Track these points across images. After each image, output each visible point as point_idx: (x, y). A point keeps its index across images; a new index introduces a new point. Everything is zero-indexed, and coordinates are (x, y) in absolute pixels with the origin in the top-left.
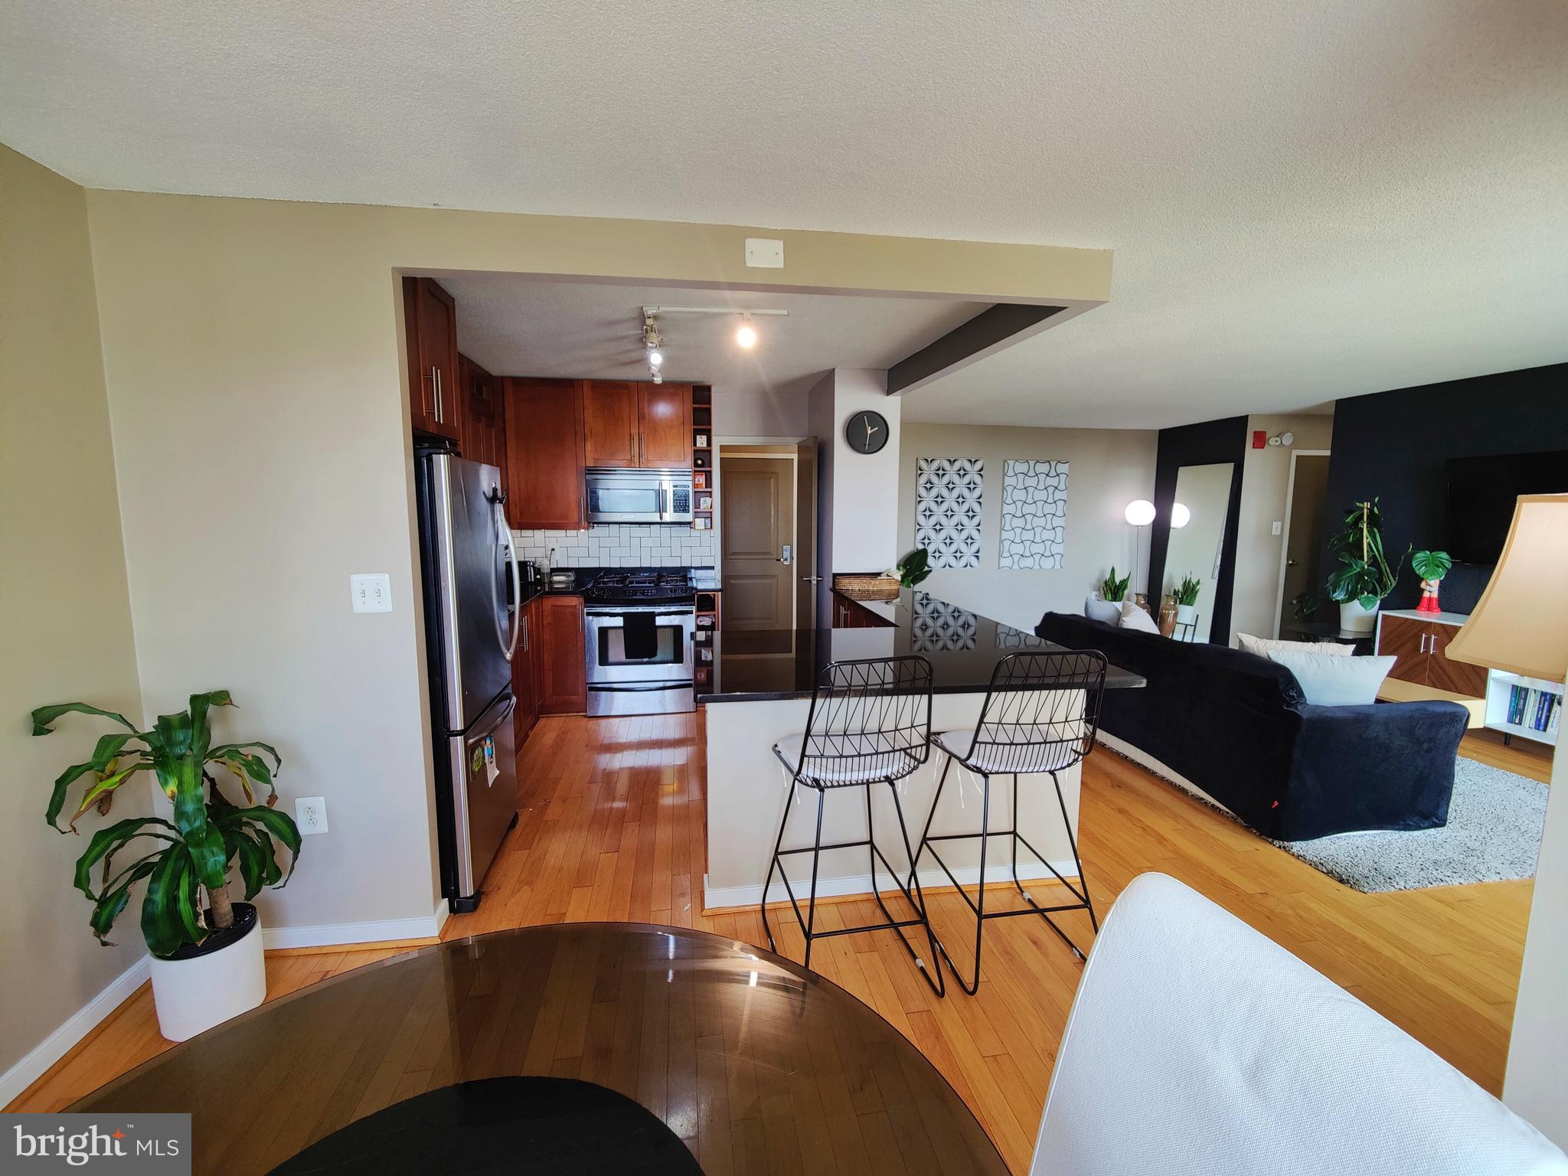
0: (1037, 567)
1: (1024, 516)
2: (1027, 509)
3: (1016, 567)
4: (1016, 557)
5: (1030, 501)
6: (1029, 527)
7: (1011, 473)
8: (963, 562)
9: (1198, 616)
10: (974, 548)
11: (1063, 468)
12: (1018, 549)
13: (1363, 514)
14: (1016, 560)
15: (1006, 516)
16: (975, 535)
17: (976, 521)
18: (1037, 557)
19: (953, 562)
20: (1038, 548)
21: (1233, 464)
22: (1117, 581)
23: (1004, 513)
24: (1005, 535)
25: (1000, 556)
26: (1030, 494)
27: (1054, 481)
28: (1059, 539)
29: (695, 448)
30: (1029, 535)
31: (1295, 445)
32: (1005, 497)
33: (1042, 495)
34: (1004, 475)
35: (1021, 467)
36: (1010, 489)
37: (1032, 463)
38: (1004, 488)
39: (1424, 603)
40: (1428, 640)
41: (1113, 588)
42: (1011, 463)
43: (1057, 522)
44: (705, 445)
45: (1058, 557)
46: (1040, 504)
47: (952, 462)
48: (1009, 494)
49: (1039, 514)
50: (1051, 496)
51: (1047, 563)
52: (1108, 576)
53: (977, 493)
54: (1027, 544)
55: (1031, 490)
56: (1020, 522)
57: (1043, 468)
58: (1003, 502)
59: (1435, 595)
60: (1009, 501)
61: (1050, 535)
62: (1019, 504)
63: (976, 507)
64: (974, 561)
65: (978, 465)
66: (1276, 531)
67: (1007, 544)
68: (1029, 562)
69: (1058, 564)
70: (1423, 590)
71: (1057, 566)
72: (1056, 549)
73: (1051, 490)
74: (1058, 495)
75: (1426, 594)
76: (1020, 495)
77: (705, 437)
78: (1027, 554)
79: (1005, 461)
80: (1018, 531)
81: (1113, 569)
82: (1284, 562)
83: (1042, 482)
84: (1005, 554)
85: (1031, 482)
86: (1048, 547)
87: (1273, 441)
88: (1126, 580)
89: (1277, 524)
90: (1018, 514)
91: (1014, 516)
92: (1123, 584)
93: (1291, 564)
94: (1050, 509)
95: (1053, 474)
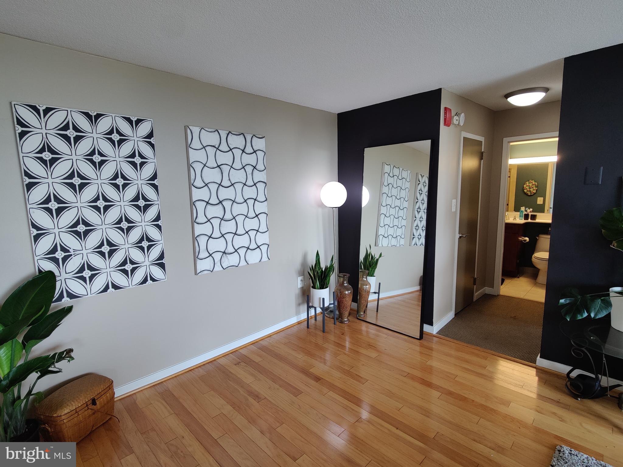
0: (243, 263)
1: (221, 202)
2: (224, 193)
3: (218, 268)
4: (217, 256)
5: (226, 183)
6: (228, 216)
7: (196, 144)
8: (139, 275)
9: (380, 284)
10: (155, 253)
11: (259, 144)
12: (217, 245)
14: (217, 260)
16: (153, 233)
17: (152, 213)
18: (242, 251)
19: (120, 279)
20: (242, 241)
21: (430, 141)
22: (323, 266)
23: (194, 200)
24: (199, 229)
25: (196, 258)
26: (225, 174)
27: (251, 159)
28: (263, 228)
30: (229, 227)
31: (464, 128)
32: (193, 177)
33: (238, 176)
34: (188, 146)
35: (211, 138)
36: (198, 167)
37: (223, 134)
38: (189, 166)
41: (320, 274)
42: (196, 130)
43: (260, 208)
45: (264, 248)
46: (239, 187)
47: (94, 119)
49: (240, 199)
50: (250, 176)
51: (254, 257)
52: (312, 261)
53: (148, 171)
54: (229, 237)
55: (226, 169)
56: (216, 211)
57: (236, 141)
58: (191, 185)
60: (199, 183)
61: (252, 224)
62: (214, 187)
63: (150, 193)
64: (157, 272)
65: (144, 129)
66: (454, 210)
67: (202, 241)
68: (233, 260)
69: (265, 255)
71: (265, 259)
72: (262, 239)
74: (259, 176)
76: (212, 175)
78: (230, 249)
79: (186, 127)
80: (216, 222)
81: (318, 254)
82: (458, 236)
83: (237, 159)
84: (203, 254)
85: (224, 158)
86: (253, 239)
87: (455, 120)
88: (332, 266)
89: (454, 201)
90: (214, 200)
91: (207, 203)
92: (329, 270)
93: (460, 237)
94: (250, 192)
95: (249, 150)
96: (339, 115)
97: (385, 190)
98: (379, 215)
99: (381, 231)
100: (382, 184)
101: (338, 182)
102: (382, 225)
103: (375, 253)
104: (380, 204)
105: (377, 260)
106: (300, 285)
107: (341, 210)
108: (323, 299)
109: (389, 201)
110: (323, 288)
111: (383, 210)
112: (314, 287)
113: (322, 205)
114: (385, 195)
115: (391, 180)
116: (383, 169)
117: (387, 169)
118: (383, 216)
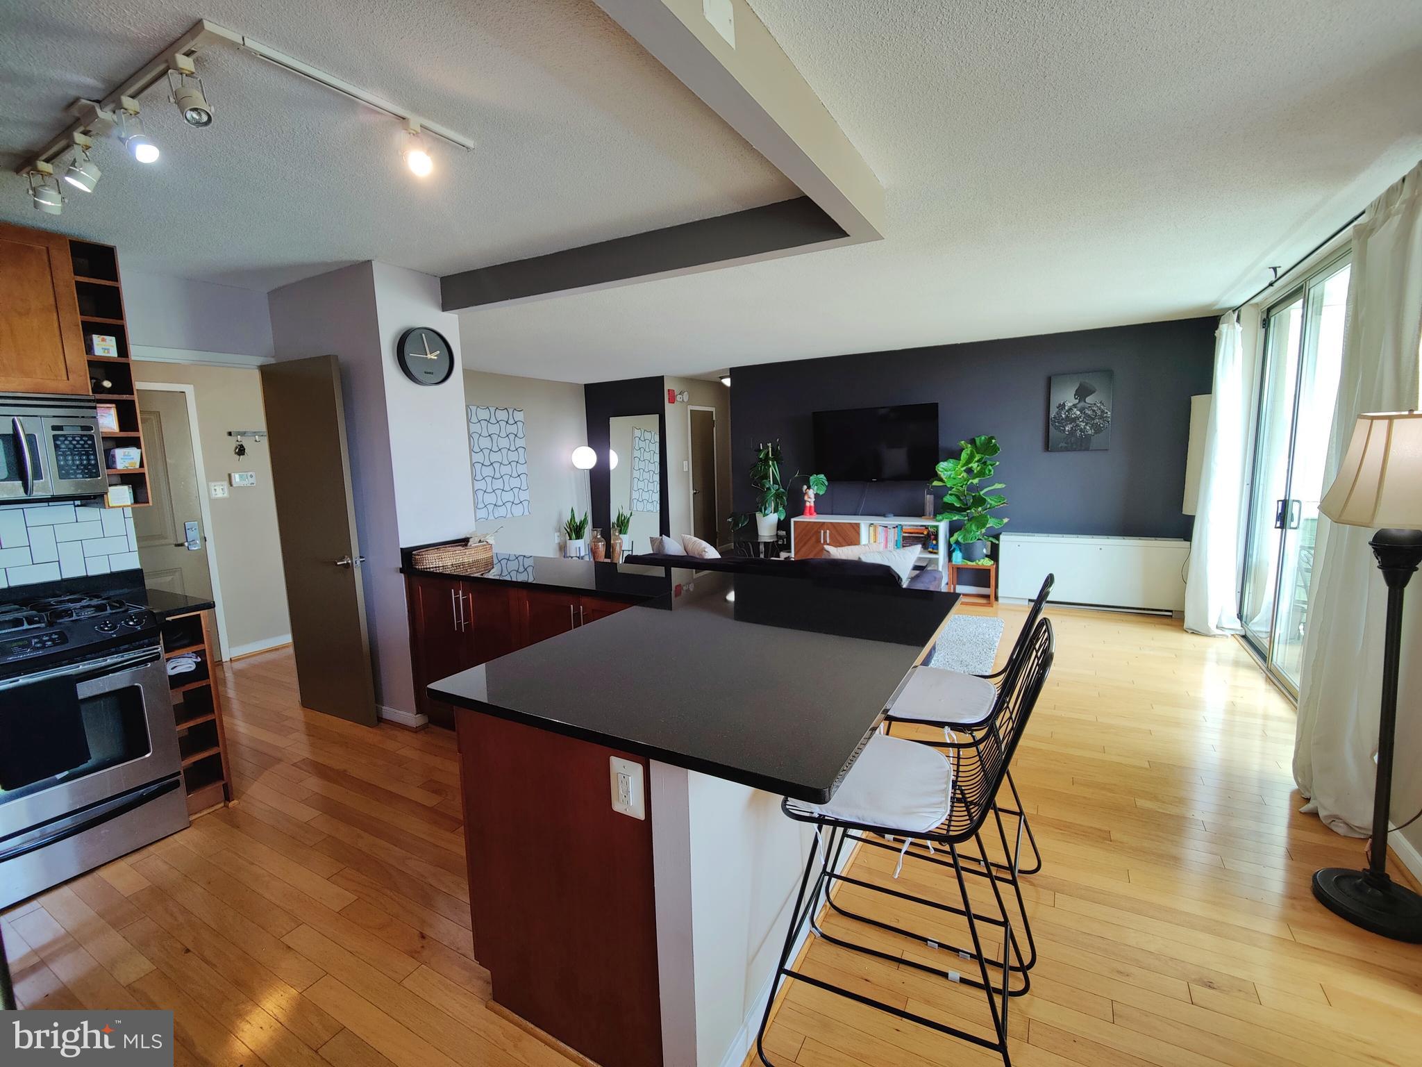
0: (509, 515)
1: (492, 464)
2: (495, 457)
3: (491, 517)
4: (491, 508)
5: (495, 449)
6: (497, 475)
7: (474, 419)
11: (519, 416)
12: (491, 498)
13: (769, 452)
14: (490, 510)
15: (476, 464)
18: (509, 505)
20: (508, 496)
21: (658, 415)
22: (578, 521)
23: (474, 461)
24: (477, 486)
25: (476, 507)
26: (495, 441)
27: (513, 429)
28: (524, 487)
29: (91, 358)
30: (499, 484)
31: (690, 402)
32: (472, 444)
33: (504, 443)
34: (469, 422)
35: (484, 414)
36: (476, 436)
37: (492, 410)
38: (470, 436)
39: (807, 510)
40: (825, 533)
41: (575, 527)
42: (473, 409)
43: (521, 469)
44: (114, 353)
45: (525, 503)
46: (504, 451)
48: (476, 442)
49: (506, 462)
50: (512, 443)
51: (518, 511)
52: (567, 517)
54: (498, 492)
55: (495, 437)
56: (489, 471)
57: (502, 415)
58: (471, 450)
59: (812, 504)
60: (476, 449)
61: (515, 482)
62: (487, 452)
66: (686, 469)
67: (480, 494)
68: (501, 511)
69: (526, 510)
70: (806, 501)
71: (526, 513)
72: (524, 496)
73: (512, 437)
74: (519, 443)
75: (808, 504)
76: (485, 443)
77: (113, 339)
78: (500, 503)
79: (468, 407)
80: (489, 480)
81: (572, 510)
82: (692, 492)
83: (503, 429)
84: (481, 505)
85: (494, 429)
86: (516, 495)
87: (679, 398)
88: (585, 519)
89: (685, 463)
90: (487, 463)
91: (483, 464)
92: (583, 523)
93: (695, 493)
94: (513, 456)
95: (511, 421)
96: (585, 385)
97: (637, 454)
98: (632, 478)
99: (635, 495)
100: (633, 448)
101: (589, 446)
102: (635, 488)
103: (627, 513)
104: (632, 468)
105: (629, 519)
106: (557, 541)
107: (592, 472)
108: (579, 548)
109: (642, 465)
110: (579, 539)
111: (636, 474)
112: (570, 539)
113: (574, 468)
114: (637, 460)
115: (642, 444)
116: (633, 433)
117: (637, 433)
118: (636, 480)
